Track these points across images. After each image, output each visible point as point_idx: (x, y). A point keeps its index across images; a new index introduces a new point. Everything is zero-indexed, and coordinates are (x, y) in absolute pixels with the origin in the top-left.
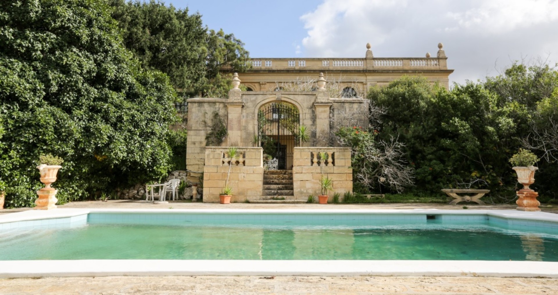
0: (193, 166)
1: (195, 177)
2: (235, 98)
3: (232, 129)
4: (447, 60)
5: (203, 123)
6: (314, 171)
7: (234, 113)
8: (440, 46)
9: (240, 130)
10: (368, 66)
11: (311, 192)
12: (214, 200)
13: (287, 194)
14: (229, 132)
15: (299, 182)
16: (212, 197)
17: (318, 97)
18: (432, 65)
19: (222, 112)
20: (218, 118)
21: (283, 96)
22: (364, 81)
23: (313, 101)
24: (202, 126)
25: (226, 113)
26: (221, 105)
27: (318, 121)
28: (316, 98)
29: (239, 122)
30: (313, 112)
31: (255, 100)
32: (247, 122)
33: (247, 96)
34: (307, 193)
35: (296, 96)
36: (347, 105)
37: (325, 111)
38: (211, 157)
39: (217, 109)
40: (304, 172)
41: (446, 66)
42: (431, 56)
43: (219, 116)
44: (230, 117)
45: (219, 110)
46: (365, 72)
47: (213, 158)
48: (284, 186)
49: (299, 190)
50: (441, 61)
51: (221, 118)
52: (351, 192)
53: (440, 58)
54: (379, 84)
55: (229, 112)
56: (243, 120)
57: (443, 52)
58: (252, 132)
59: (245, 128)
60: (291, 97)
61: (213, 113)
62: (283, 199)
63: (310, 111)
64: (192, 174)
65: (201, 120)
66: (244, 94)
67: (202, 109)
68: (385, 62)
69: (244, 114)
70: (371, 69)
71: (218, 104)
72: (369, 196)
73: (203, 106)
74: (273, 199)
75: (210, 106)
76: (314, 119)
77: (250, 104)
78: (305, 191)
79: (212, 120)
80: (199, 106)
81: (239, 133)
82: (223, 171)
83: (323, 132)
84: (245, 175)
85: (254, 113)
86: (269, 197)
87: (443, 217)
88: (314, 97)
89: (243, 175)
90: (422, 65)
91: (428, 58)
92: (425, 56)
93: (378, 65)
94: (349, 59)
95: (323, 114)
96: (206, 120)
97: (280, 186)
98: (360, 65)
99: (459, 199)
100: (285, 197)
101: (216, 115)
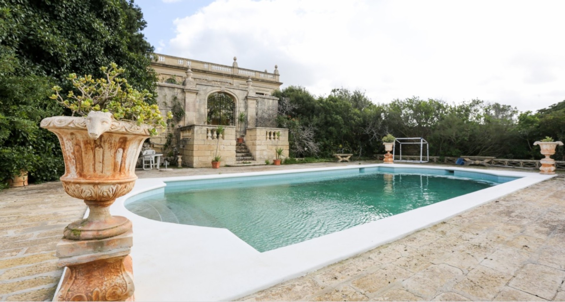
0: (156, 139)
1: (158, 148)
2: (191, 86)
3: (189, 111)
4: (280, 76)
5: (164, 104)
6: (268, 144)
7: (190, 98)
8: (276, 67)
9: (195, 111)
10: (235, 72)
11: (266, 158)
12: (202, 166)
13: (249, 160)
14: (187, 113)
15: (259, 151)
16: (200, 163)
17: (250, 93)
18: (269, 78)
19: (180, 96)
20: (177, 100)
21: (226, 89)
22: (232, 82)
23: (245, 95)
24: (163, 106)
25: (183, 98)
26: (179, 91)
27: (249, 109)
28: (248, 93)
29: (194, 105)
30: (246, 103)
31: (205, 90)
32: (200, 106)
33: (200, 86)
34: (264, 158)
35: (235, 90)
36: (266, 100)
37: (253, 103)
38: (199, 132)
39: (176, 93)
40: (262, 144)
41: (278, 80)
42: (268, 72)
43: (178, 99)
44: (187, 100)
45: (177, 94)
46: (232, 76)
47: (201, 133)
48: (246, 154)
49: (259, 156)
50: (276, 76)
51: (179, 101)
52: (288, 158)
53: (276, 75)
54: (240, 86)
55: (186, 96)
56: (197, 104)
57: (278, 71)
58: (204, 114)
59: (199, 111)
60: (232, 90)
61: (173, 96)
62: (250, 163)
63: (244, 102)
64: (155, 146)
65: (162, 101)
66: (197, 84)
67: (163, 92)
68: (245, 72)
69: (198, 100)
70: (237, 75)
71: (176, 89)
72: (297, 159)
73: (164, 89)
74: (244, 163)
75: (170, 90)
76: (246, 107)
77: (201, 92)
78: (263, 157)
79: (172, 102)
80: (160, 89)
81: (194, 114)
82: (208, 143)
83: (252, 117)
84: (225, 147)
85: (205, 100)
86: (241, 162)
87: (365, 170)
88: (246, 93)
89: (223, 146)
90: (262, 76)
91: (265, 73)
92: (264, 71)
93: (241, 73)
94: (222, 66)
95: (252, 104)
96: (167, 101)
97: (243, 154)
98: (229, 71)
99: (341, 159)
100: (251, 161)
101: (175, 98)
